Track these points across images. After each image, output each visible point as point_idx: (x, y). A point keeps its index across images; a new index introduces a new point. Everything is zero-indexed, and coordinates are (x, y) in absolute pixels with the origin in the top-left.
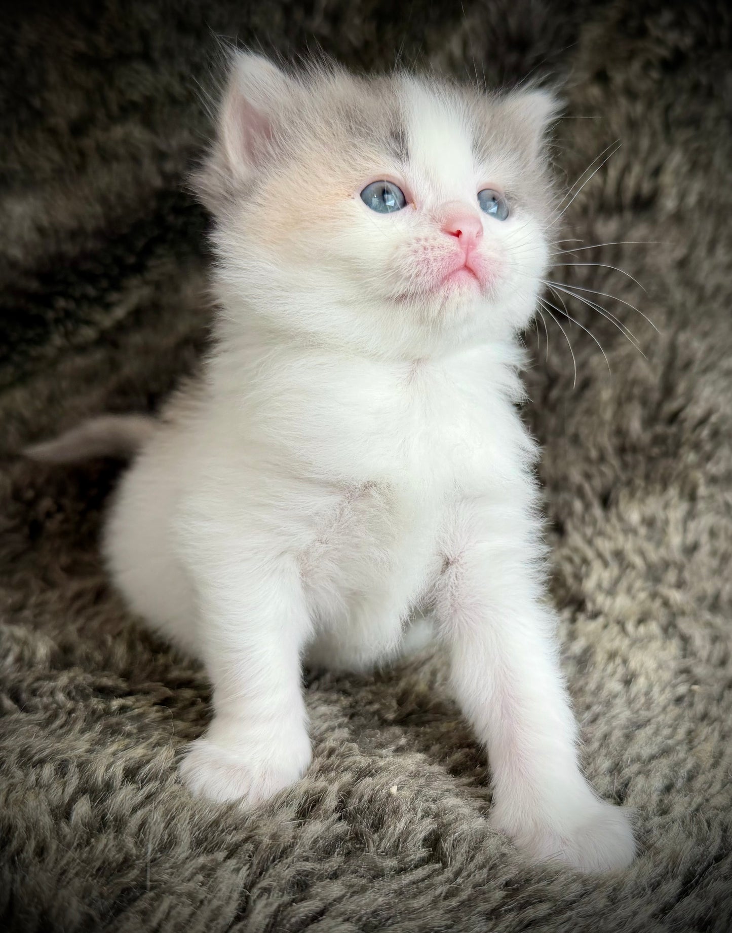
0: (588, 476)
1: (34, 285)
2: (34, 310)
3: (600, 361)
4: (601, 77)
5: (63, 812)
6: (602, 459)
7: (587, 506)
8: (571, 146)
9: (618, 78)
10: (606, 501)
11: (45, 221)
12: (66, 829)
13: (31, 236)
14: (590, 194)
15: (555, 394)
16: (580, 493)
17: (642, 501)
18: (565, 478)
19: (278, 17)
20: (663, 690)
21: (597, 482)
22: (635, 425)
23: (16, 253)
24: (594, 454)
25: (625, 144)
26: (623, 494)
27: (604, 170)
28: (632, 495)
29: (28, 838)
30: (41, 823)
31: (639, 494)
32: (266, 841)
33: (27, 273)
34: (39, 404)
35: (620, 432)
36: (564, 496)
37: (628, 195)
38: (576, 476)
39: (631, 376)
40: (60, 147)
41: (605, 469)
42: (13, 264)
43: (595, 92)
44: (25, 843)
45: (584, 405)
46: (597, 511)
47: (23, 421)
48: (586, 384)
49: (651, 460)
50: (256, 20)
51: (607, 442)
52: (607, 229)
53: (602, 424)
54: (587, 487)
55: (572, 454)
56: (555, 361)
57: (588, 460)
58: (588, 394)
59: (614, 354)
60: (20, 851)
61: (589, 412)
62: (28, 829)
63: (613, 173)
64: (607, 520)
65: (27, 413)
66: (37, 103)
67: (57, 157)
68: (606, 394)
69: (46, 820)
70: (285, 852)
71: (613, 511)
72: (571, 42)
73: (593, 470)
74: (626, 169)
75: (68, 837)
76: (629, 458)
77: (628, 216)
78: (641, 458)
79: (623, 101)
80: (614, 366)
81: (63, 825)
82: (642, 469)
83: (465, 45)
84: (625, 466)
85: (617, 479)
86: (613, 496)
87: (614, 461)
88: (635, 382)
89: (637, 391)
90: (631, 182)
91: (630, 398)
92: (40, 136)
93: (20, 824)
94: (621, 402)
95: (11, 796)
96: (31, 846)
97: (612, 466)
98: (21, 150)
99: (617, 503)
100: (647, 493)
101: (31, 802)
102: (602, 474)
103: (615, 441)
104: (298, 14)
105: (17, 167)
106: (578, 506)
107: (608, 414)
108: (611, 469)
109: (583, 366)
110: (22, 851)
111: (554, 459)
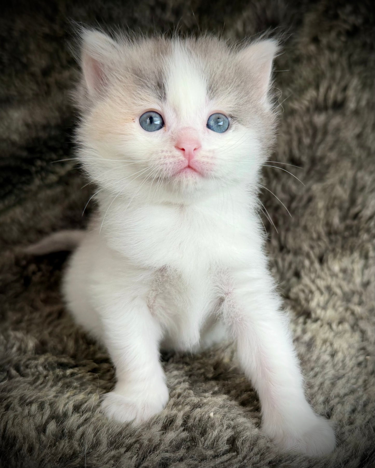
0: (312, 247)
1: (25, 154)
2: (25, 167)
3: (316, 188)
4: (315, 40)
5: (42, 429)
6: (319, 238)
7: (312, 263)
8: (301, 77)
9: (324, 41)
10: (321, 260)
11: (30, 121)
12: (43, 438)
13: (22, 129)
14: (310, 101)
15: (294, 205)
16: (308, 256)
17: (340, 260)
18: (300, 249)
19: (148, 13)
20: (351, 359)
21: (317, 251)
22: (336, 221)
23: (15, 137)
24: (315, 236)
25: (328, 75)
26: (330, 256)
27: (317, 88)
28: (335, 256)
29: (24, 443)
30: (31, 435)
31: (338, 256)
32: (146, 442)
33: (22, 148)
34: (28, 215)
35: (328, 224)
36: (300, 258)
37: (330, 102)
38: (306, 247)
39: (333, 195)
40: (37, 83)
41: (321, 243)
42: (13, 143)
43: (312, 48)
44: (22, 445)
45: (309, 211)
46: (317, 265)
47: (20, 224)
48: (310, 199)
49: (344, 238)
50: (137, 15)
51: (321, 229)
52: (319, 119)
53: (319, 220)
54: (312, 253)
55: (303, 236)
56: (294, 188)
57: (312, 239)
58: (312, 205)
59: (325, 184)
60: (20, 449)
61: (312, 214)
62: (24, 438)
63: (322, 90)
64: (322, 270)
65: (22, 220)
66: (24, 60)
67: (35, 87)
68: (321, 204)
69: (33, 434)
70: (156, 448)
71: (325, 265)
72: (299, 23)
73: (315, 244)
74: (329, 88)
75: (45, 442)
76: (333, 237)
77: (330, 112)
78: (339, 238)
79: (327, 52)
80: (324, 190)
81: (42, 435)
82: (340, 243)
83: (244, 25)
84: (331, 241)
85: (327, 249)
86: (325, 257)
87: (325, 239)
88: (335, 198)
89: (336, 202)
90: (331, 94)
91: (333, 206)
92: (27, 77)
93: (20, 436)
94: (328, 208)
95: (15, 421)
96: (26, 447)
97: (324, 242)
98: (17, 85)
99: (327, 261)
100: (343, 255)
101: (26, 424)
102: (319, 246)
103: (326, 229)
104: (158, 11)
105: (15, 93)
106: (307, 263)
107: (322, 215)
108: (324, 243)
109: (309, 190)
110: (21, 449)
111: (294, 239)
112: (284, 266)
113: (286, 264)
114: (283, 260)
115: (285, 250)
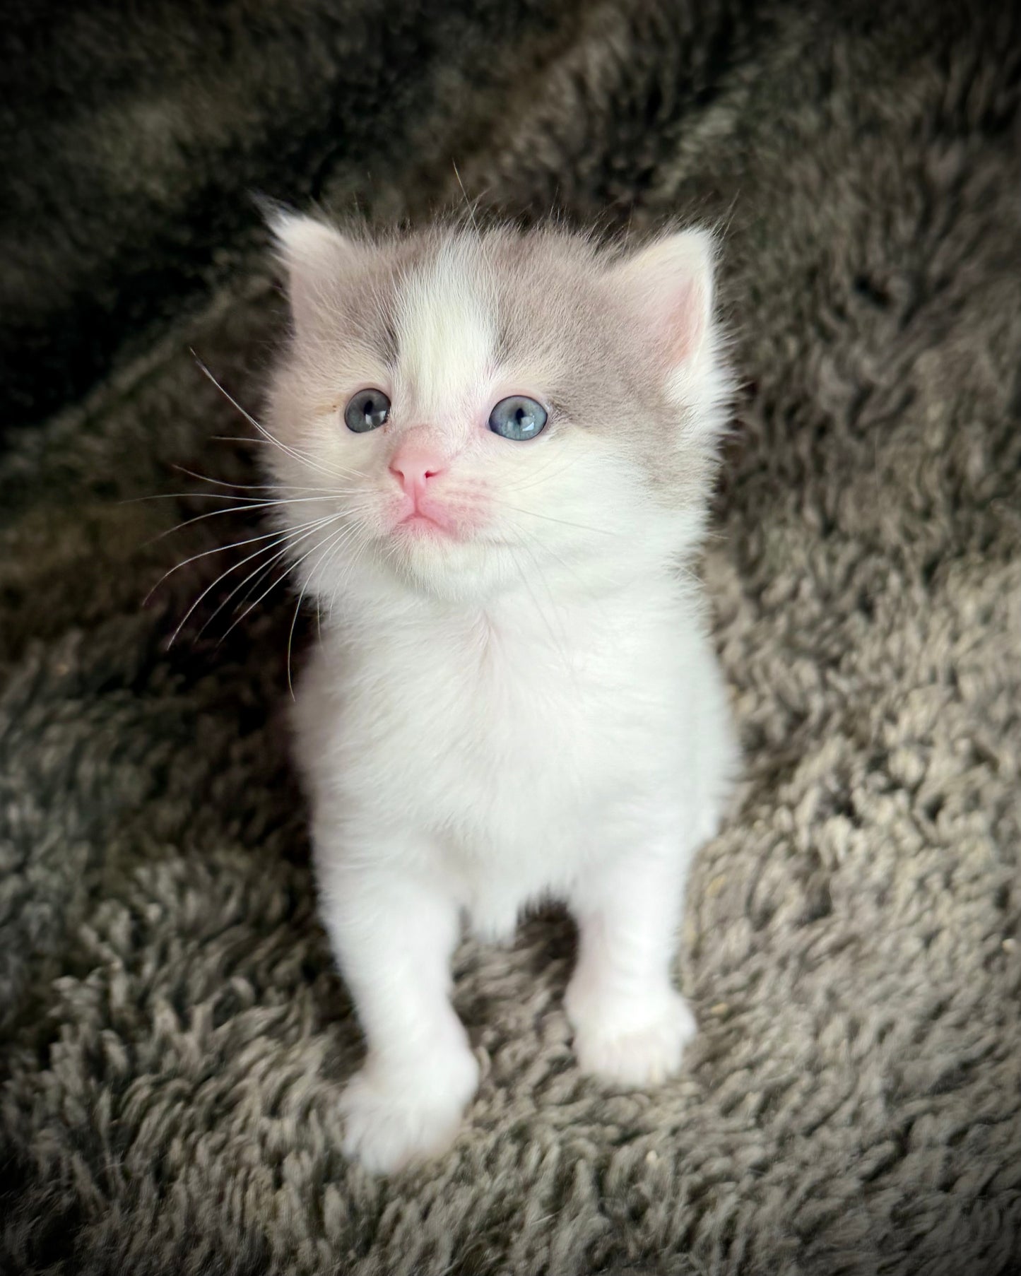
0: (909, 536)
3: (928, 364)
6: (929, 511)
7: (906, 582)
10: (931, 572)
14: (925, 102)
15: (866, 415)
16: (897, 558)
17: (979, 584)
18: (877, 530)
21: (920, 547)
22: (975, 463)
24: (918, 502)
25: (978, 24)
26: (953, 570)
27: (944, 65)
31: (974, 574)
35: (953, 473)
36: (877, 562)
37: (977, 111)
38: (891, 534)
39: (970, 383)
41: (931, 528)
45: (902, 431)
46: (918, 591)
48: (909, 399)
49: (992, 518)
51: (937, 487)
52: (943, 165)
53: (927, 454)
54: (906, 550)
55: (885, 499)
56: (867, 365)
57: (909, 508)
58: (911, 412)
59: (949, 353)
61: (911, 439)
63: (957, 71)
64: (931, 607)
68: (936, 413)
71: (939, 593)
73: (917, 528)
74: (975, 70)
76: (964, 515)
77: (977, 141)
78: (979, 516)
80: (948, 368)
82: (979, 532)
84: (957, 526)
85: (946, 546)
86: (939, 570)
87: (945, 518)
88: (976, 394)
89: (979, 408)
90: (980, 92)
91: (969, 418)
94: (956, 423)
97: (941, 525)
99: (945, 583)
100: (985, 572)
102: (929, 535)
103: (947, 486)
106: (894, 580)
107: (936, 440)
108: (940, 527)
109: (905, 371)
111: (860, 503)
112: (831, 576)
113: (839, 571)
114: (832, 559)
115: (835, 535)
